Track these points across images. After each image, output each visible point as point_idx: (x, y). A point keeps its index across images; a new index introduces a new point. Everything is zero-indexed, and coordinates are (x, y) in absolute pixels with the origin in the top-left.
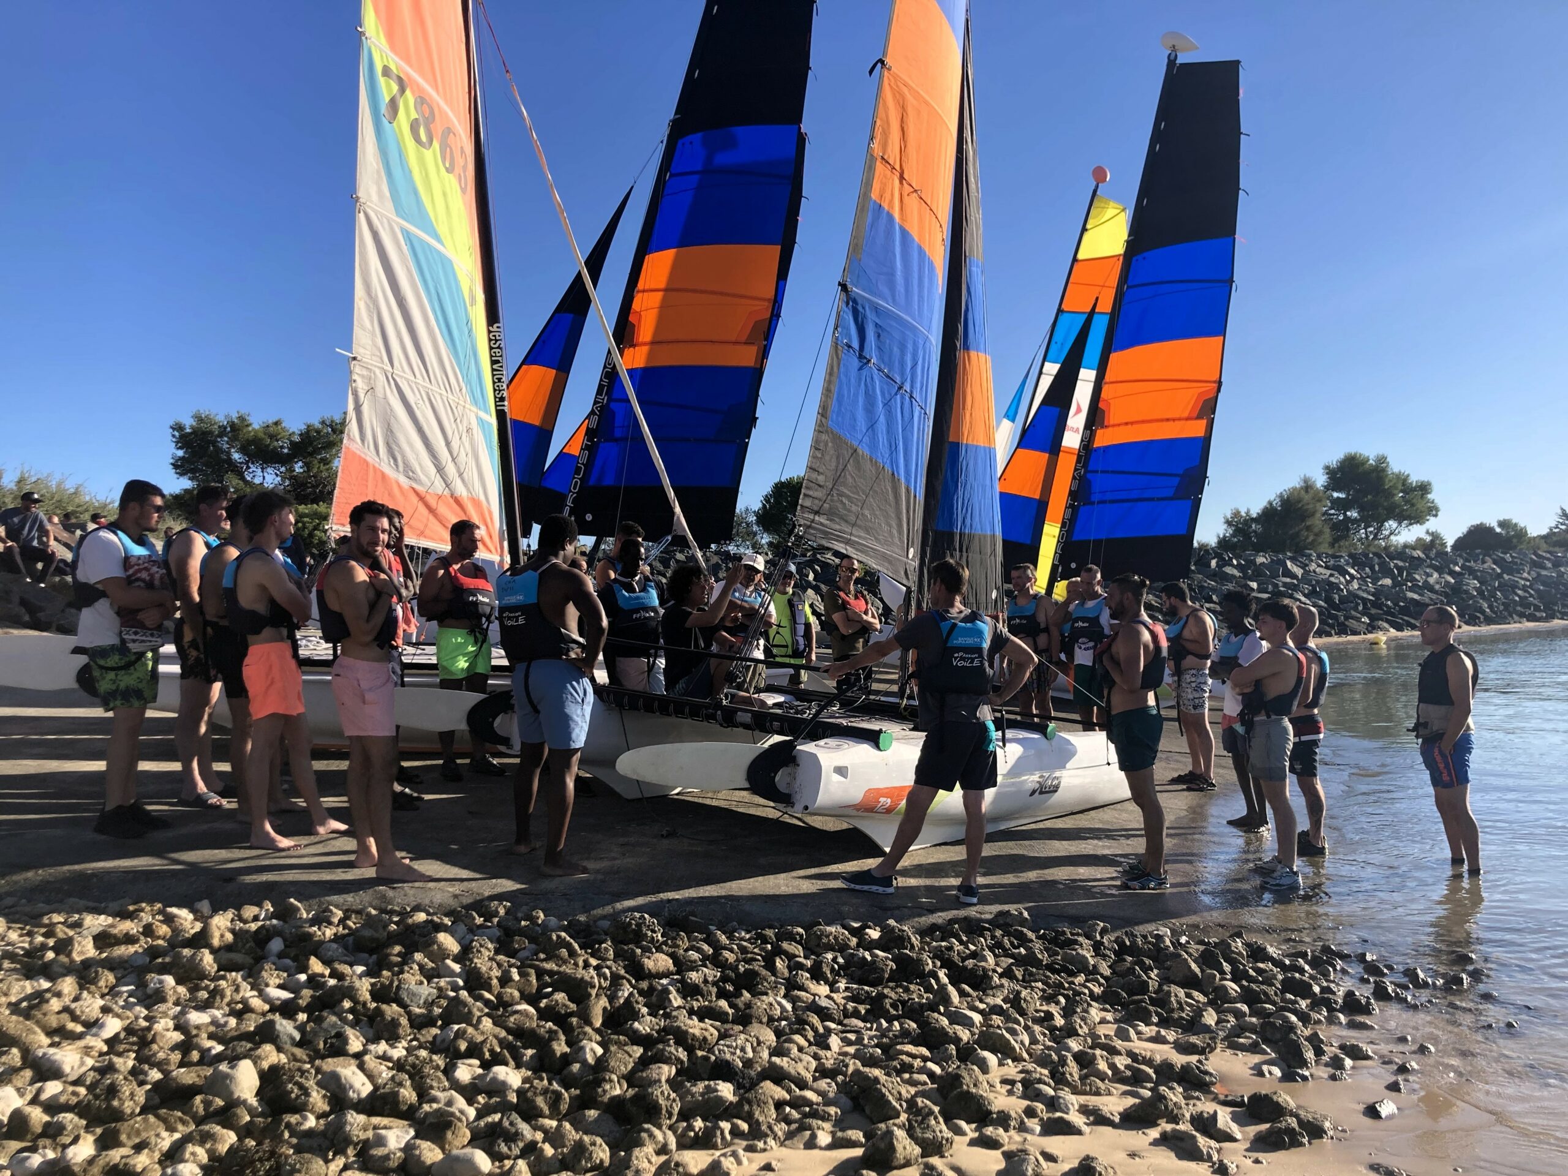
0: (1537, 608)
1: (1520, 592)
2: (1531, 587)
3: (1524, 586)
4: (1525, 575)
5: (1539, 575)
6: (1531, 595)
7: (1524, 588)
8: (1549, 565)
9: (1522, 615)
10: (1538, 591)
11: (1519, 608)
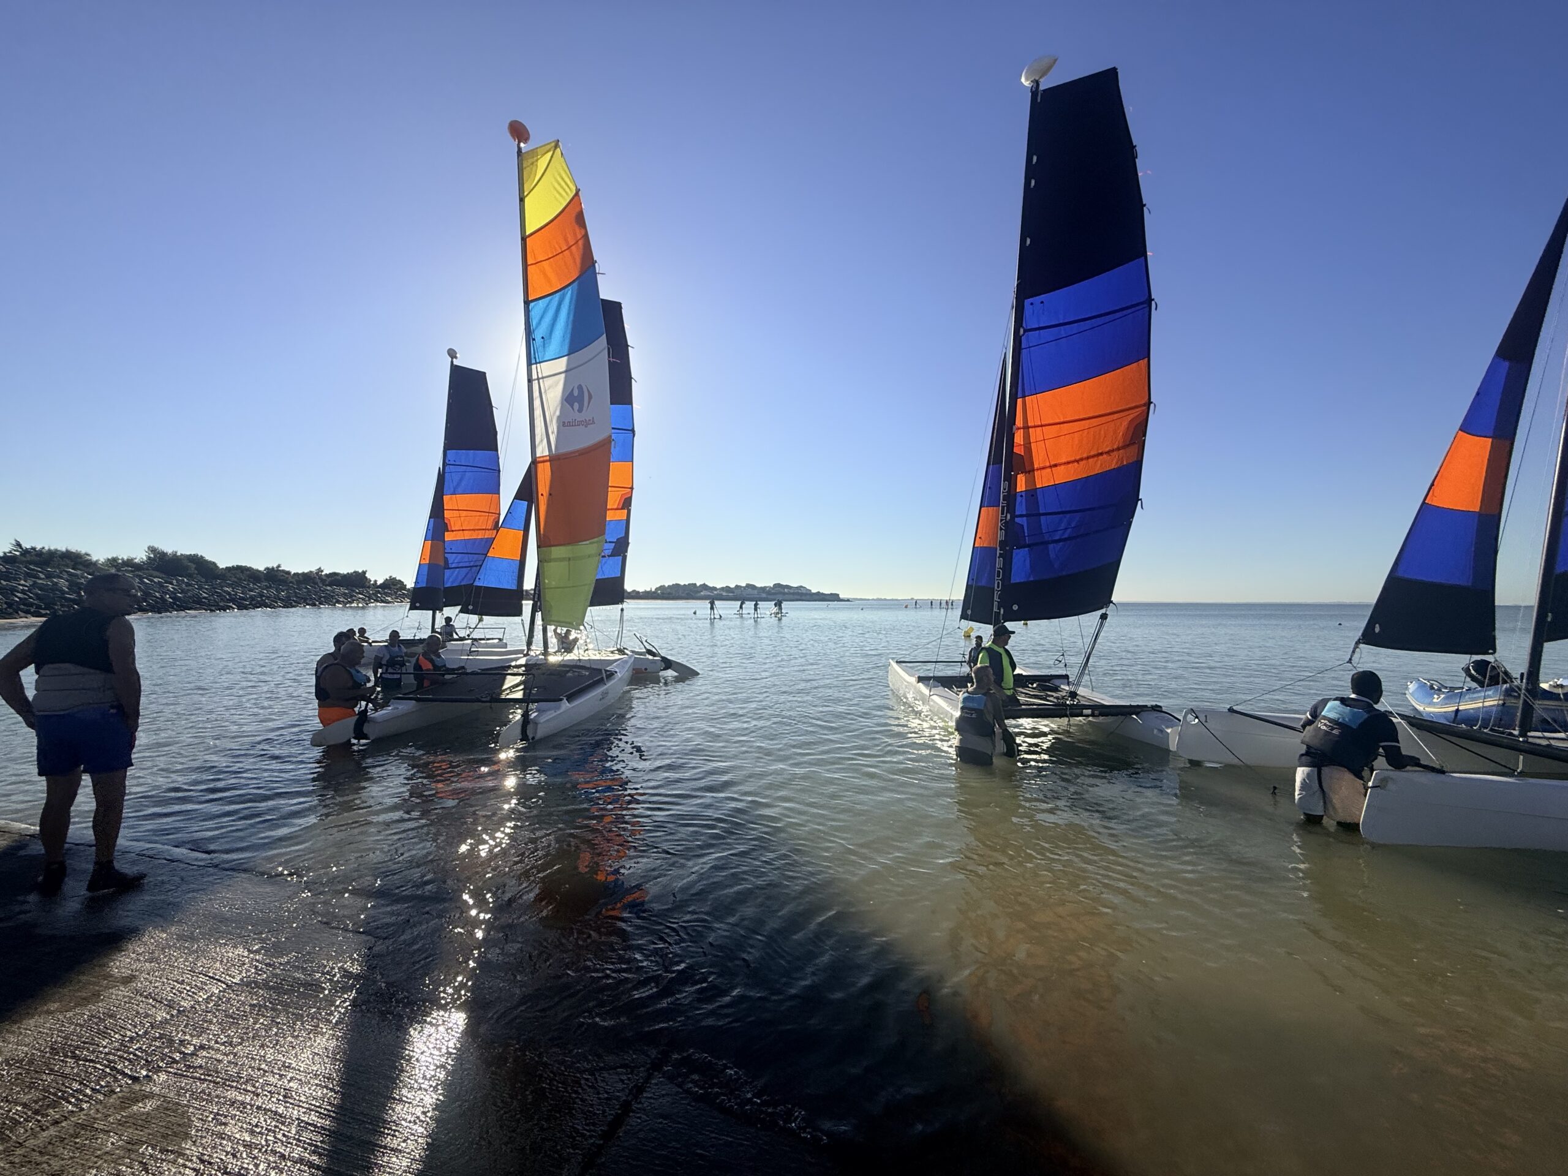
0: (39, 607)
1: (19, 595)
2: (29, 590)
3: (23, 590)
4: (22, 582)
5: (35, 583)
6: (31, 598)
7: (23, 592)
8: (42, 576)
9: (27, 612)
10: (36, 595)
11: (22, 607)
